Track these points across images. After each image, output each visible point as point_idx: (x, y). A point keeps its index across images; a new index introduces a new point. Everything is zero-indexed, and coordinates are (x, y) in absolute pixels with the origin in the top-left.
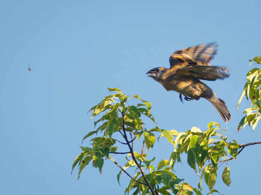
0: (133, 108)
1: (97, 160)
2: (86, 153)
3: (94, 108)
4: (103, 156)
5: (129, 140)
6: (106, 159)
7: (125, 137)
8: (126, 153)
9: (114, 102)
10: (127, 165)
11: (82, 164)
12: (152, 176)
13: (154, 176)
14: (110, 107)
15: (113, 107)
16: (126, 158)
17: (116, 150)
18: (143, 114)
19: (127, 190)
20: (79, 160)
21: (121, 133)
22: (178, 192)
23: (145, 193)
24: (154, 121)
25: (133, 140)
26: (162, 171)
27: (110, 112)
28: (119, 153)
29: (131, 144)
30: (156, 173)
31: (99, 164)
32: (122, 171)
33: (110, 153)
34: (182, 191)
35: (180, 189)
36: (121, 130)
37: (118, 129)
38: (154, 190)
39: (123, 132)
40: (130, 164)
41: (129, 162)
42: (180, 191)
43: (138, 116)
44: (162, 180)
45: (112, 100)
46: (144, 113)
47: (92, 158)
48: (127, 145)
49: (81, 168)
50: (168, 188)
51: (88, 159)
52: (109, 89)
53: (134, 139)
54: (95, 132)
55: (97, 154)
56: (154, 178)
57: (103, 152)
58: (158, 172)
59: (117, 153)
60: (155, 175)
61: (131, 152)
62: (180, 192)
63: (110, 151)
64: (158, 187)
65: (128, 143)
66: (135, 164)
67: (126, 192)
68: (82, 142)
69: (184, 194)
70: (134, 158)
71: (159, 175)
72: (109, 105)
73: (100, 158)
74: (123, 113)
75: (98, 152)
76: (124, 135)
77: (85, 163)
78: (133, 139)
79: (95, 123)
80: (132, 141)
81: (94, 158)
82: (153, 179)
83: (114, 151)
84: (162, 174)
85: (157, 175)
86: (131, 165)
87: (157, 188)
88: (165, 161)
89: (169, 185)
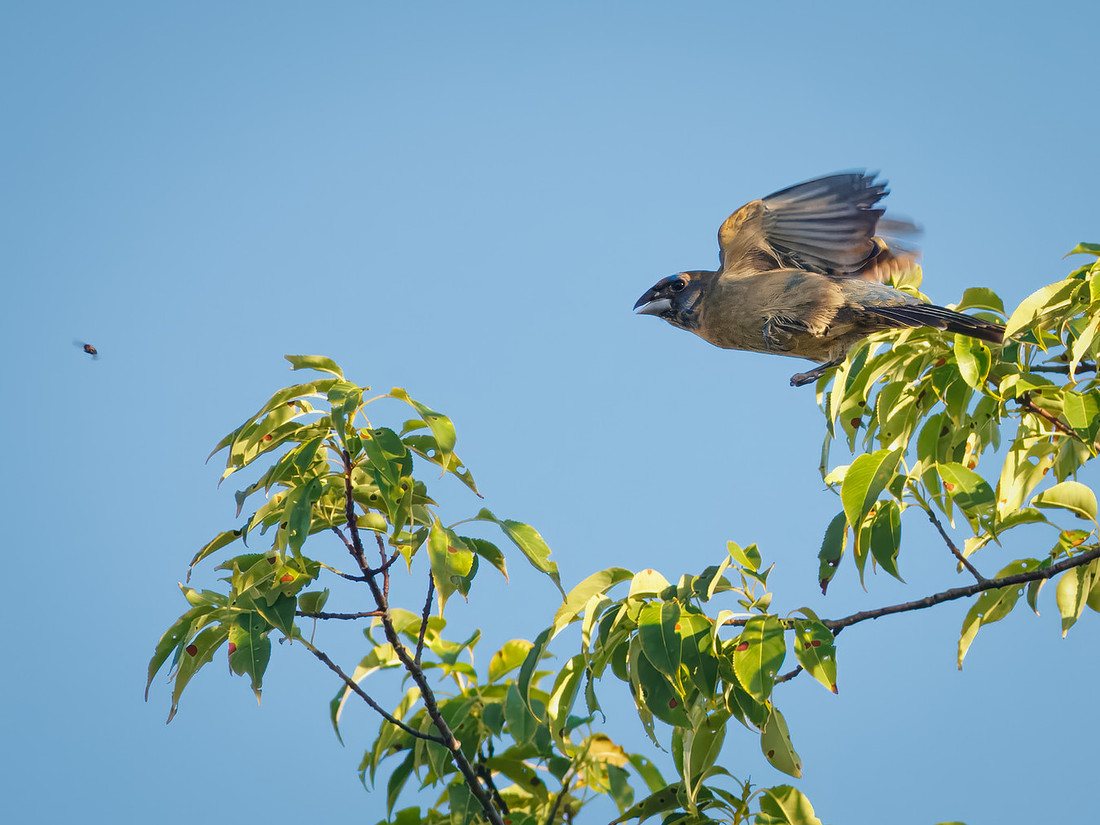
0: (386, 439)
1: (245, 646)
2: (203, 617)
3: (228, 442)
4: (268, 628)
6: (281, 641)
7: (357, 550)
8: (361, 615)
9: (310, 412)
10: (370, 661)
11: (187, 661)
12: (466, 703)
13: (476, 706)
14: (297, 431)
15: (306, 431)
16: (367, 632)
17: (322, 604)
18: (427, 458)
19: (370, 761)
20: (175, 642)
21: (341, 536)
22: (571, 771)
23: (439, 773)
24: (471, 485)
25: (389, 564)
26: (504, 687)
27: (297, 451)
28: (333, 616)
29: (379, 578)
30: (483, 695)
31: (252, 660)
32: (349, 690)
33: (298, 614)
34: (583, 764)
35: (579, 758)
36: (340, 523)
37: (331, 523)
38: (476, 759)
39: (347, 533)
40: (381, 657)
41: (376, 649)
42: (578, 764)
43: (400, 469)
44: (505, 724)
45: (304, 402)
46: (431, 453)
47: (226, 637)
48: (365, 585)
49: (183, 678)
50: (529, 753)
51: (210, 640)
52: (291, 359)
53: (394, 559)
54: (237, 534)
55: (243, 620)
56: (476, 714)
57: (268, 610)
58: (490, 691)
59: (326, 616)
60: (478, 700)
61: (382, 608)
62: (576, 771)
63: (298, 609)
64: (491, 749)
65: (369, 576)
66: (395, 660)
67: (362, 768)
68: (190, 573)
69: (593, 778)
70: (391, 635)
71: (496, 700)
72: (293, 426)
73: (255, 635)
74: (346, 457)
75: (250, 611)
76: (351, 542)
77: (198, 653)
78: (388, 559)
79: (240, 498)
80: (384, 569)
81: (234, 635)
82: (471, 716)
83: (314, 607)
84: (506, 698)
85: (487, 700)
86: (384, 661)
87: (486, 754)
88: (521, 646)
89: (532, 742)
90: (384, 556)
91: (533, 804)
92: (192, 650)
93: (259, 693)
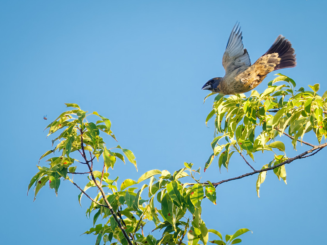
0: (92, 126)
1: (54, 181)
2: (43, 173)
3: (50, 126)
4: (60, 176)
5: (89, 159)
6: (64, 180)
7: (84, 156)
8: (85, 173)
9: (71, 118)
10: (89, 185)
11: (38, 185)
12: (115, 196)
13: (117, 197)
14: (68, 124)
15: (70, 123)
16: (88, 177)
17: (75, 170)
18: (103, 131)
19: (89, 211)
20: (35, 180)
21: (80, 152)
22: (142, 214)
23: (107, 215)
24: (114, 138)
25: (93, 159)
26: (125, 192)
27: (67, 129)
28: (78, 173)
29: (90, 163)
30: (119, 194)
31: (56, 185)
32: (83, 193)
33: (68, 173)
34: (146, 213)
35: (145, 211)
36: (80, 149)
37: (77, 148)
38: (117, 211)
39: (82, 151)
40: (92, 184)
41: (90, 181)
42: (144, 212)
43: (96, 133)
44: (125, 202)
45: (70, 116)
46: (104, 129)
47: (49, 179)
49: (37, 189)
50: (131, 210)
51: (45, 180)
52: (66, 104)
53: (94, 158)
54: (52, 151)
55: (53, 174)
56: (117, 199)
57: (60, 172)
58: (121, 193)
59: (75, 173)
60: (118, 195)
61: (91, 171)
62: (144, 214)
63: (68, 171)
64: (121, 208)
65: (87, 163)
66: (95, 185)
67: (87, 213)
68: (39, 161)
69: (148, 216)
70: (93, 178)
71: (122, 195)
72: (67, 122)
73: (56, 178)
74: (81, 130)
75: (55, 172)
76: (83, 154)
78: (93, 158)
79: (53, 142)
80: (91, 161)
81: (51, 178)
83: (73, 172)
84: (125, 195)
85: (120, 195)
86: (93, 185)
87: (120, 210)
88: (129, 181)
89: (132, 207)
90: (91, 157)
91: (132, 223)
92: (40, 182)
93: (57, 194)
